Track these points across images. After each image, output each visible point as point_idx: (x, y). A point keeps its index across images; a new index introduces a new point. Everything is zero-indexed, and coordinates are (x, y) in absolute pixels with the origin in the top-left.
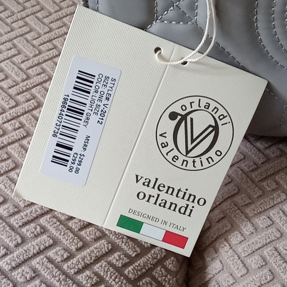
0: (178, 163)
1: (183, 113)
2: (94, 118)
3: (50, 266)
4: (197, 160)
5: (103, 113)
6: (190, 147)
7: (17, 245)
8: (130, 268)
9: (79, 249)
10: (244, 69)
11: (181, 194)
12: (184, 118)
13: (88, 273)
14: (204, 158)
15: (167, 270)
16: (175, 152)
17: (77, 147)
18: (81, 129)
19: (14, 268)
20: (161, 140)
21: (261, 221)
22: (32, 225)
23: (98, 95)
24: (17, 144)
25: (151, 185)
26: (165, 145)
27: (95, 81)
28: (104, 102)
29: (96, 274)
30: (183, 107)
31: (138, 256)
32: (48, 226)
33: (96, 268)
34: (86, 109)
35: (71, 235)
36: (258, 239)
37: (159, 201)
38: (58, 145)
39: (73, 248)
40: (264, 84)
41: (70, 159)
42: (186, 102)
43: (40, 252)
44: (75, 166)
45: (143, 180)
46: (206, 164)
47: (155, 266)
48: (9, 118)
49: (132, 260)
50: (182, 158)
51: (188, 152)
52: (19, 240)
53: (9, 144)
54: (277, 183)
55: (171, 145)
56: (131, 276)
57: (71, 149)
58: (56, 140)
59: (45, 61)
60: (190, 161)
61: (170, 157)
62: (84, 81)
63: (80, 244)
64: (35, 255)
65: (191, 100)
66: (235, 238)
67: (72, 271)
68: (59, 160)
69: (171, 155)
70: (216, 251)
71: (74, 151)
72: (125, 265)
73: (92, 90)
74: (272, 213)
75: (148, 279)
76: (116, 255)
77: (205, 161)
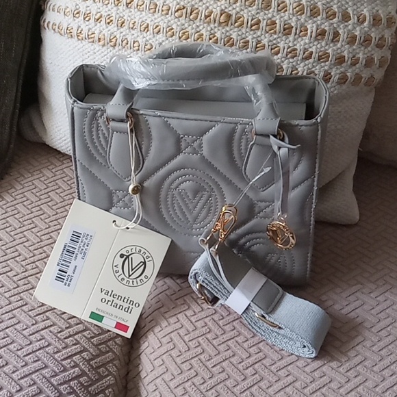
0: (124, 282)
1: (127, 254)
2: (80, 256)
3: (51, 334)
4: (135, 280)
5: (85, 254)
6: (131, 273)
7: (33, 325)
8: (95, 339)
9: (67, 328)
10: (159, 232)
11: (126, 300)
12: (128, 257)
13: (71, 338)
14: (138, 279)
15: (115, 342)
16: (123, 276)
17: (70, 272)
18: (72, 262)
19: (31, 335)
20: (115, 269)
21: (172, 320)
22: (42, 315)
23: (83, 244)
24: (34, 276)
25: (109, 294)
26: (117, 272)
27: (81, 236)
28: (86, 247)
29: (76, 340)
30: (127, 251)
31: (99, 334)
32: (50, 316)
33: (76, 337)
34: (76, 251)
35: (63, 321)
36: (170, 329)
37: (113, 304)
38: (60, 270)
39: (64, 327)
40: (169, 241)
41: (65, 278)
42: (129, 249)
43: (45, 328)
44: (68, 282)
45: (105, 292)
46: (139, 283)
47: (109, 340)
48: (30, 262)
49: (96, 336)
50: (126, 279)
51: (130, 276)
52: (34, 322)
53: (29, 276)
54: (185, 301)
55: (121, 272)
56: (95, 343)
57: (66, 273)
58: (59, 268)
59: (52, 232)
60: (131, 281)
61: (120, 279)
62: (76, 237)
63: (68, 325)
64: (42, 329)
65: (132, 247)
66: (157, 329)
67: (63, 337)
68: (59, 279)
69: (121, 277)
70: (147, 337)
71: (68, 274)
72: (92, 338)
73: (80, 241)
74: (179, 316)
75: (104, 346)
76: (87, 332)
77: (139, 282)
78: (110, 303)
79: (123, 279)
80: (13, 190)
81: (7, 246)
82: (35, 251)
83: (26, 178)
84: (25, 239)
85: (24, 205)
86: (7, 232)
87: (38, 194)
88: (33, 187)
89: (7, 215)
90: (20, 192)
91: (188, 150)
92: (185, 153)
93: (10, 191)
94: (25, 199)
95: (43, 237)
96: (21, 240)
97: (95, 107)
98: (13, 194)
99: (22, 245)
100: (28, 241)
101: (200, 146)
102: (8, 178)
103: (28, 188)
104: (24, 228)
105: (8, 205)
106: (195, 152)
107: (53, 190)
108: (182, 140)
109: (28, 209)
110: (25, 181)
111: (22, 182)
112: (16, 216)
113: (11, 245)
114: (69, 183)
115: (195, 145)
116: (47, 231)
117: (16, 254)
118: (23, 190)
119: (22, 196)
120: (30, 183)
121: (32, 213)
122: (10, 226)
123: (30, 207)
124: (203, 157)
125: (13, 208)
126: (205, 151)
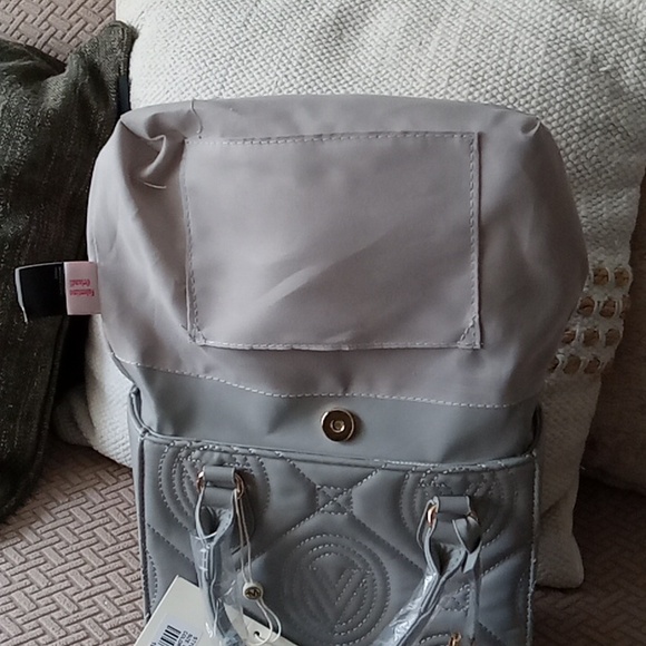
80: (39, 524)
81: (25, 618)
82: (69, 628)
83: (59, 505)
84: (53, 607)
85: (54, 549)
86: (26, 595)
87: (76, 531)
88: (70, 519)
89: (27, 565)
90: (50, 526)
91: (329, 506)
92: (323, 512)
93: (33, 526)
94: (56, 539)
95: (81, 603)
96: (48, 609)
97: (177, 443)
98: (38, 531)
99: (48, 617)
100: (58, 609)
101: (349, 501)
102: (31, 504)
103: (62, 521)
104: (54, 588)
105: (29, 549)
106: (339, 509)
107: (100, 525)
108: (319, 492)
109: (61, 556)
110: (58, 509)
111: (54, 511)
112: (41, 567)
113: (31, 615)
114: (126, 512)
115: (340, 499)
116: (88, 593)
117: (39, 631)
118: (54, 525)
119: (52, 533)
120: (66, 513)
121: (66, 562)
122: (31, 584)
123: (63, 552)
124: (352, 517)
125: (37, 554)
126: (357, 509)
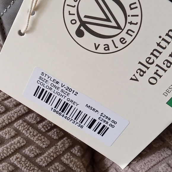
0: (128, 39)
2: (72, 96)
5: (70, 90)
11: (163, 44)
12: (83, 24)
14: (129, 12)
16: (117, 40)
17: (93, 115)
18: (79, 108)
20: (101, 49)
23: (54, 89)
25: (144, 69)
26: (107, 47)
27: (42, 87)
28: (59, 85)
30: (73, 22)
34: (64, 100)
42: (68, 18)
44: (110, 122)
46: (137, 12)
50: (124, 35)
51: (119, 27)
55: (108, 41)
57: (95, 121)
60: (128, 27)
61: (120, 46)
68: (102, 131)
69: (118, 44)
71: (97, 119)
73: (49, 91)
77: (134, 12)
78: (161, 72)
79: (122, 41)
